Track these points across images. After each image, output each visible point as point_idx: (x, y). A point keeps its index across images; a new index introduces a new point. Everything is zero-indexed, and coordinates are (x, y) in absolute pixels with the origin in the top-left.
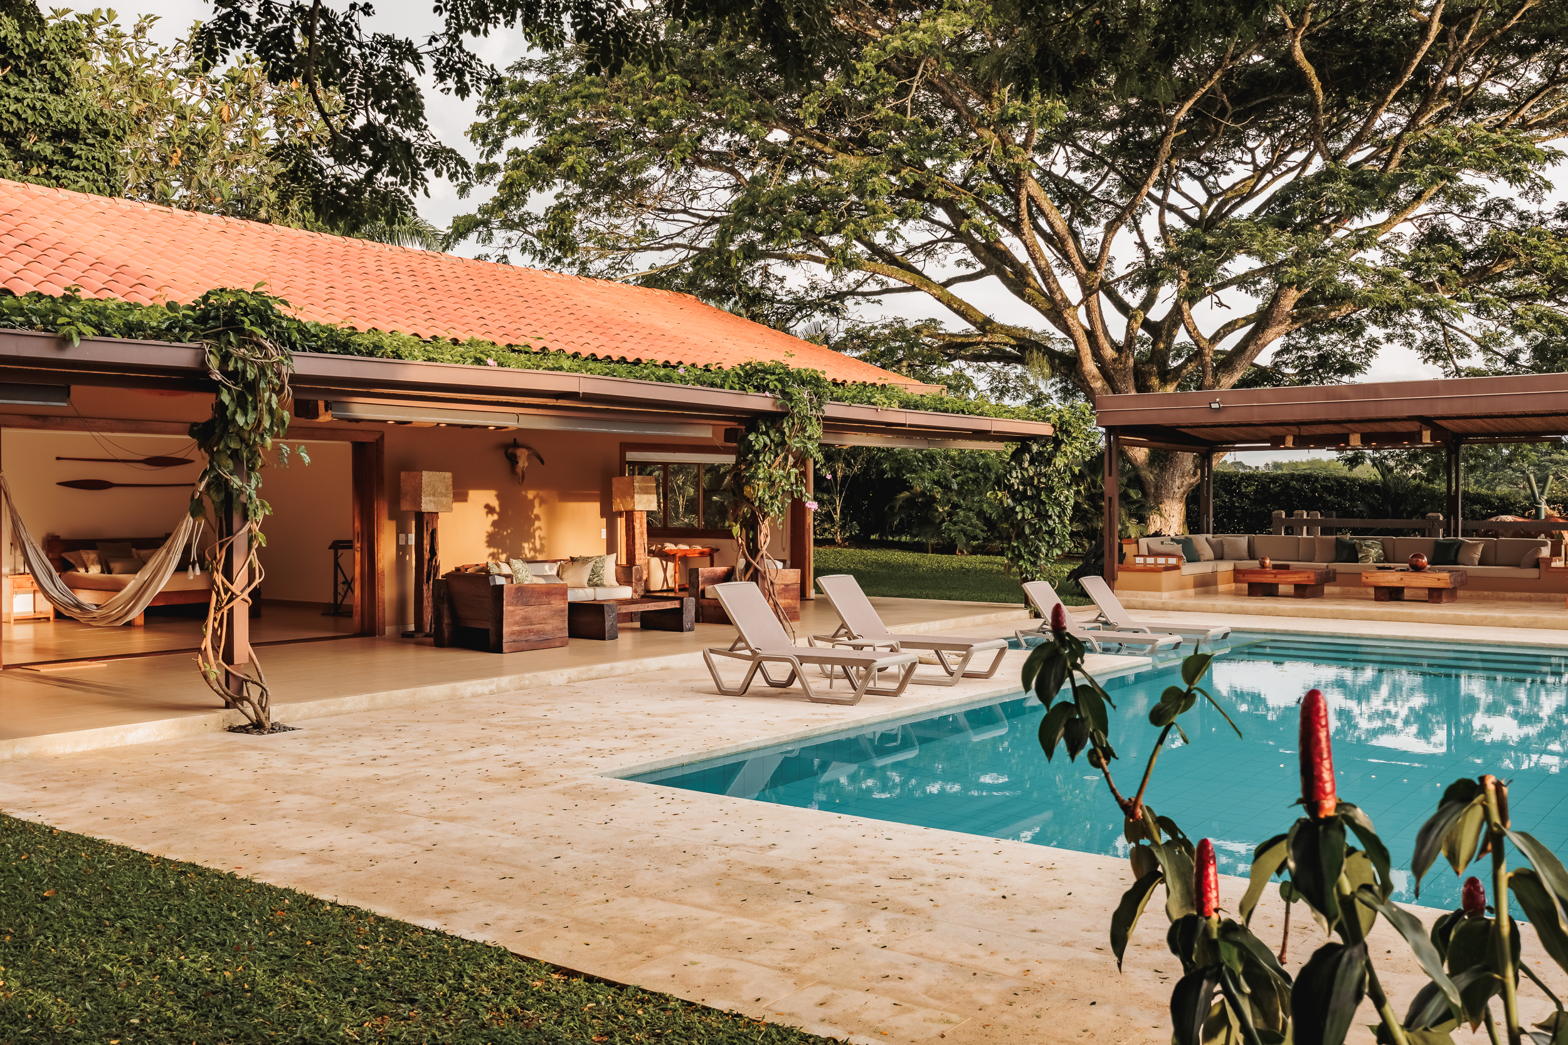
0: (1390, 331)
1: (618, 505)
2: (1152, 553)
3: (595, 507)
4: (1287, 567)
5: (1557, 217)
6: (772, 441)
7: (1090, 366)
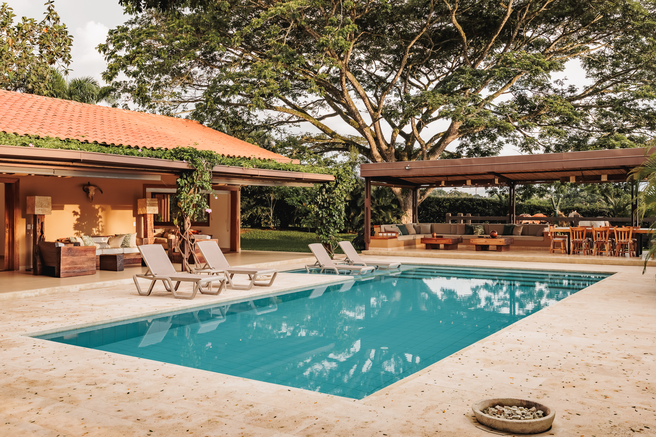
0: (507, 138)
1: (140, 212)
2: (386, 232)
3: (131, 212)
4: (442, 237)
5: (569, 91)
6: (188, 182)
7: (376, 152)
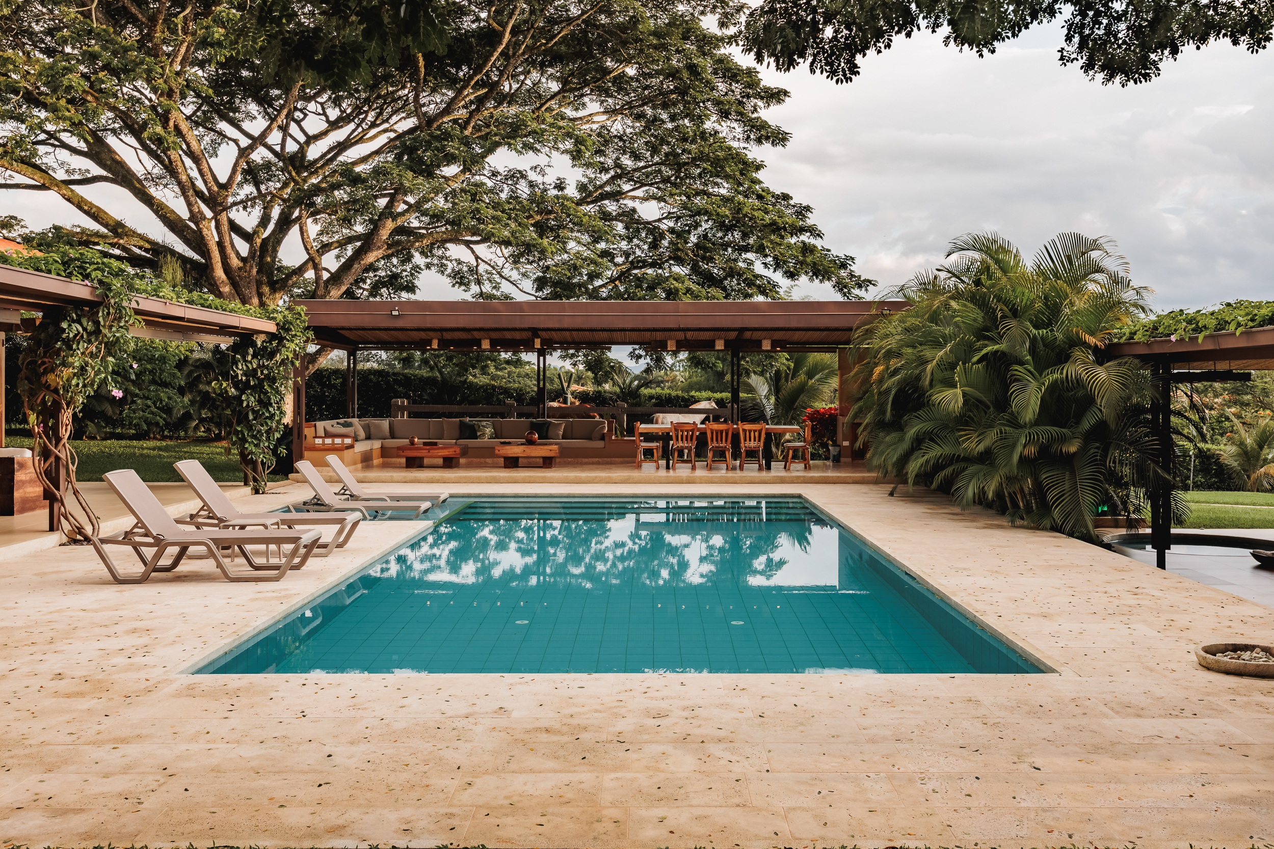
0: (429, 260)
2: (328, 435)
4: (435, 444)
6: (85, 329)
7: (219, 273)
